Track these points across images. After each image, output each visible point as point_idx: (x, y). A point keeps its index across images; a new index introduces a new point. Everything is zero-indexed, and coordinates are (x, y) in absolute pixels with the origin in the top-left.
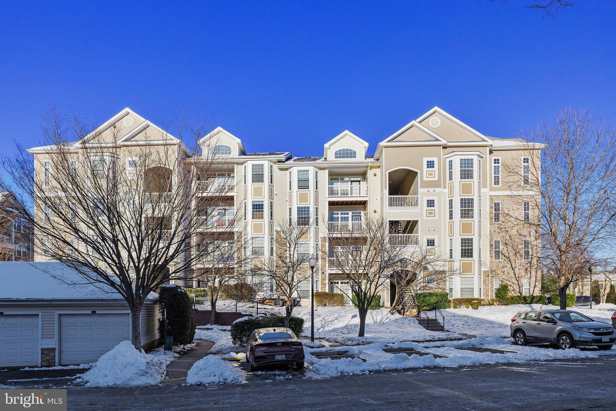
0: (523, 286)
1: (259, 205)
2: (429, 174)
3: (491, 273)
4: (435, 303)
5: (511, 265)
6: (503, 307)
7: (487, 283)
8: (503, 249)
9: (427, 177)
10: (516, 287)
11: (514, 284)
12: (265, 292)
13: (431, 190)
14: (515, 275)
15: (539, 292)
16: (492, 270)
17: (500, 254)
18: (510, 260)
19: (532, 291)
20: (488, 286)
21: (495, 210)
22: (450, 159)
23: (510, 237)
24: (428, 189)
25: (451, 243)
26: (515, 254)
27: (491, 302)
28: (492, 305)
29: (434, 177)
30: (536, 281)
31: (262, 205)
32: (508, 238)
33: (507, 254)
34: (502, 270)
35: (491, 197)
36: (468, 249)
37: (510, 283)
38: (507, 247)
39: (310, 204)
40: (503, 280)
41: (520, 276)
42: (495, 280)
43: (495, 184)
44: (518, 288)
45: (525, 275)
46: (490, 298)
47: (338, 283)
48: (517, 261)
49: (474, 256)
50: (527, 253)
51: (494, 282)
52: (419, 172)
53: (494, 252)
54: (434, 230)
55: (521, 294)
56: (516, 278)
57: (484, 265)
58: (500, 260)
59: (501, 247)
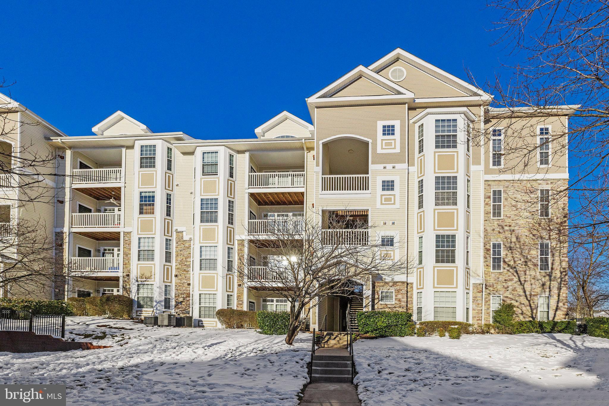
0: (539, 308)
1: (149, 197)
2: (387, 144)
3: (486, 288)
4: (385, 327)
5: (519, 277)
6: (505, 337)
7: (480, 302)
8: (507, 255)
9: (382, 148)
10: (527, 310)
11: (523, 305)
12: (155, 308)
13: (389, 166)
14: (525, 292)
15: (564, 316)
16: (488, 284)
17: (502, 262)
18: (516, 272)
19: (553, 315)
20: (480, 306)
21: (494, 201)
22: (420, 123)
23: (517, 238)
24: (385, 165)
25: (421, 243)
26: (526, 262)
27: (485, 329)
28: (487, 332)
29: (395, 148)
30: (558, 302)
31: (153, 197)
32: (514, 240)
33: (512, 263)
34: (504, 284)
35: (486, 182)
36: (448, 251)
37: (516, 304)
38: (512, 253)
39: (218, 195)
40: (505, 299)
41: (533, 293)
42: (493, 299)
43: (494, 165)
44: (530, 310)
45: (542, 292)
46: (483, 322)
47: (272, 301)
48: (528, 272)
49: (456, 261)
50: (544, 261)
51: (491, 301)
52: (370, 141)
53: (492, 259)
54: (393, 223)
55: (533, 318)
56: (526, 296)
57: (474, 275)
58: (502, 271)
59: (503, 253)
